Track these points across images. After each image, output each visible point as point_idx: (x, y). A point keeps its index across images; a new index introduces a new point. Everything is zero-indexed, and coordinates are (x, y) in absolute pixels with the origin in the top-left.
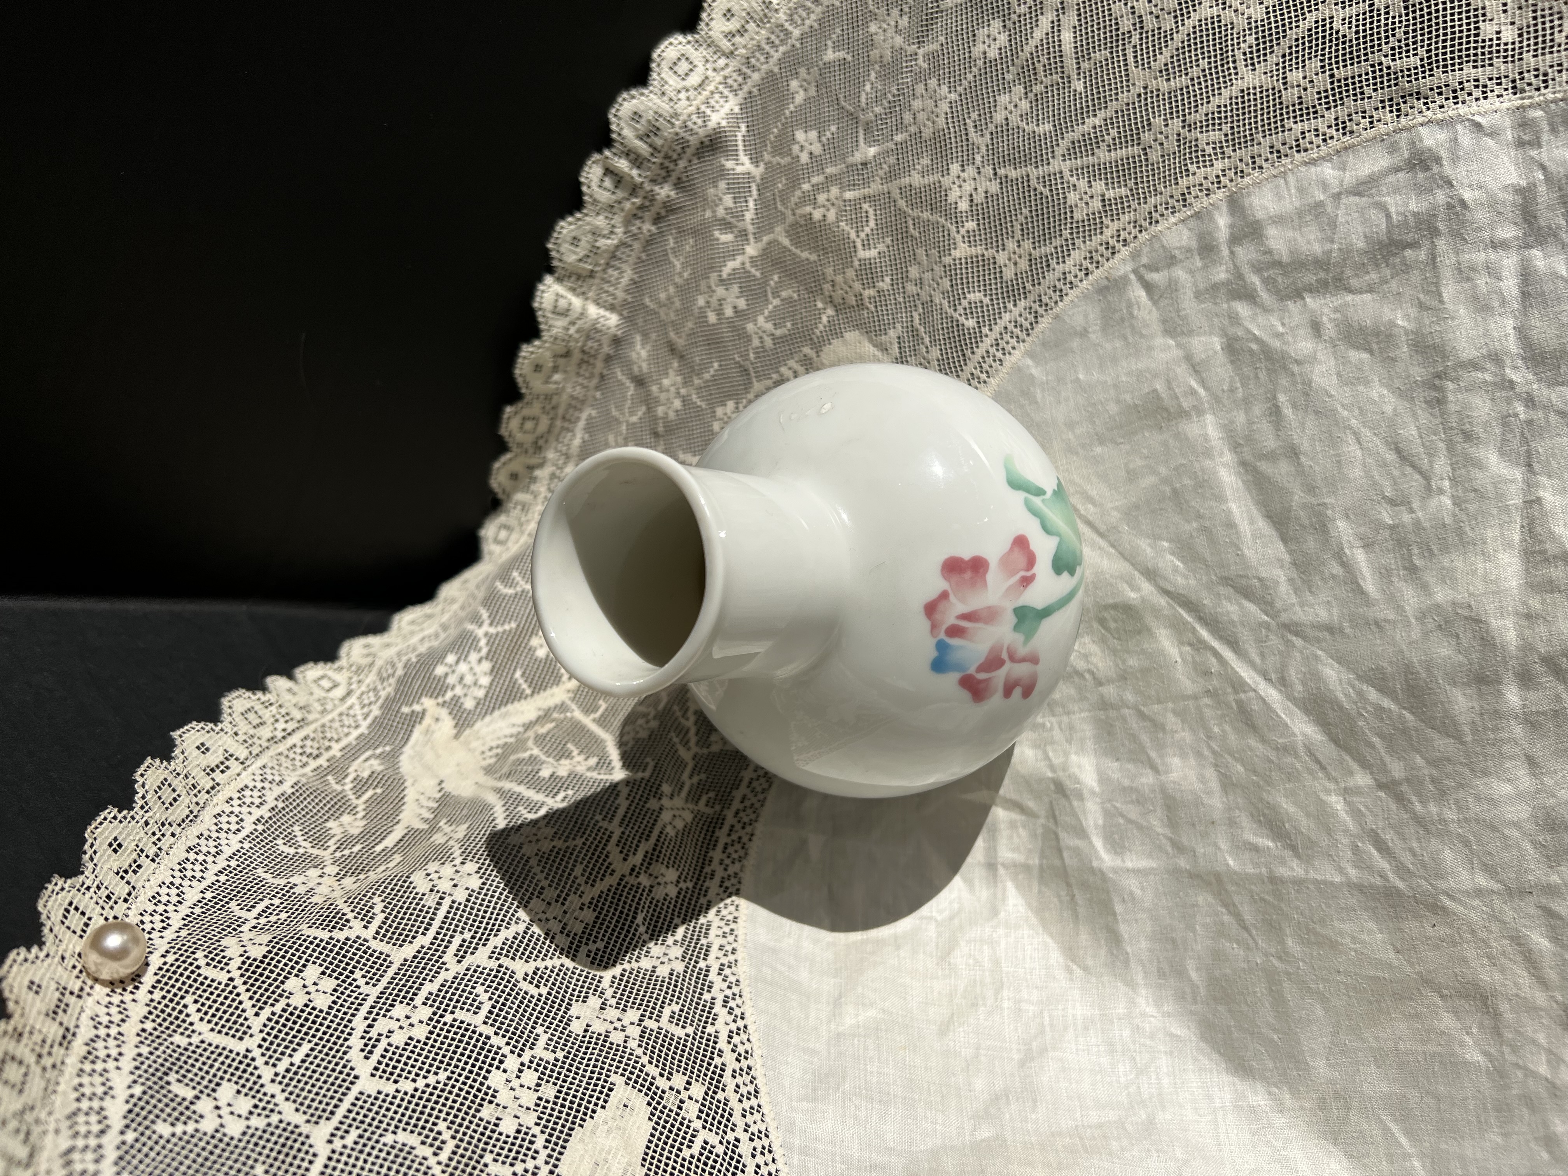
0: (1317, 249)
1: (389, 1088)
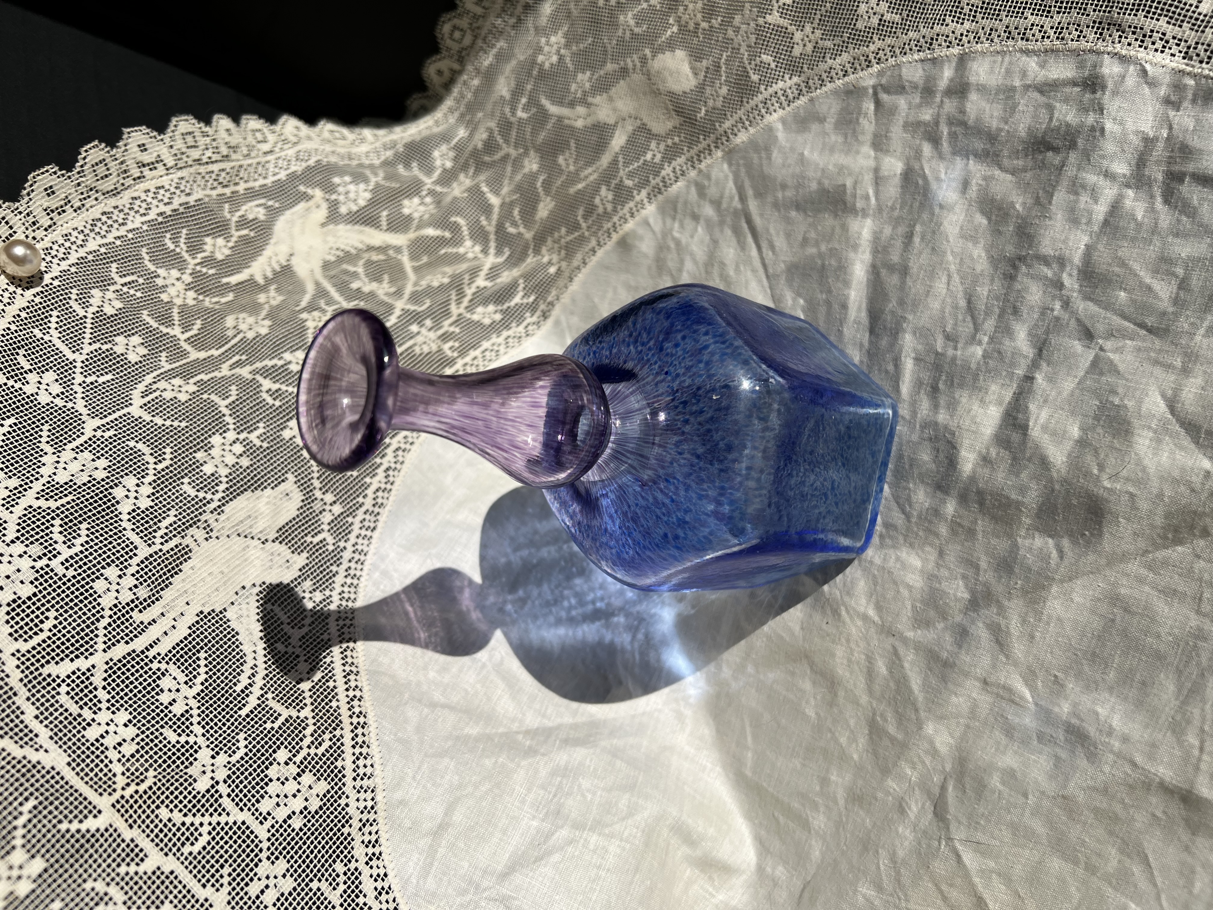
0: (995, 124)
1: (147, 418)
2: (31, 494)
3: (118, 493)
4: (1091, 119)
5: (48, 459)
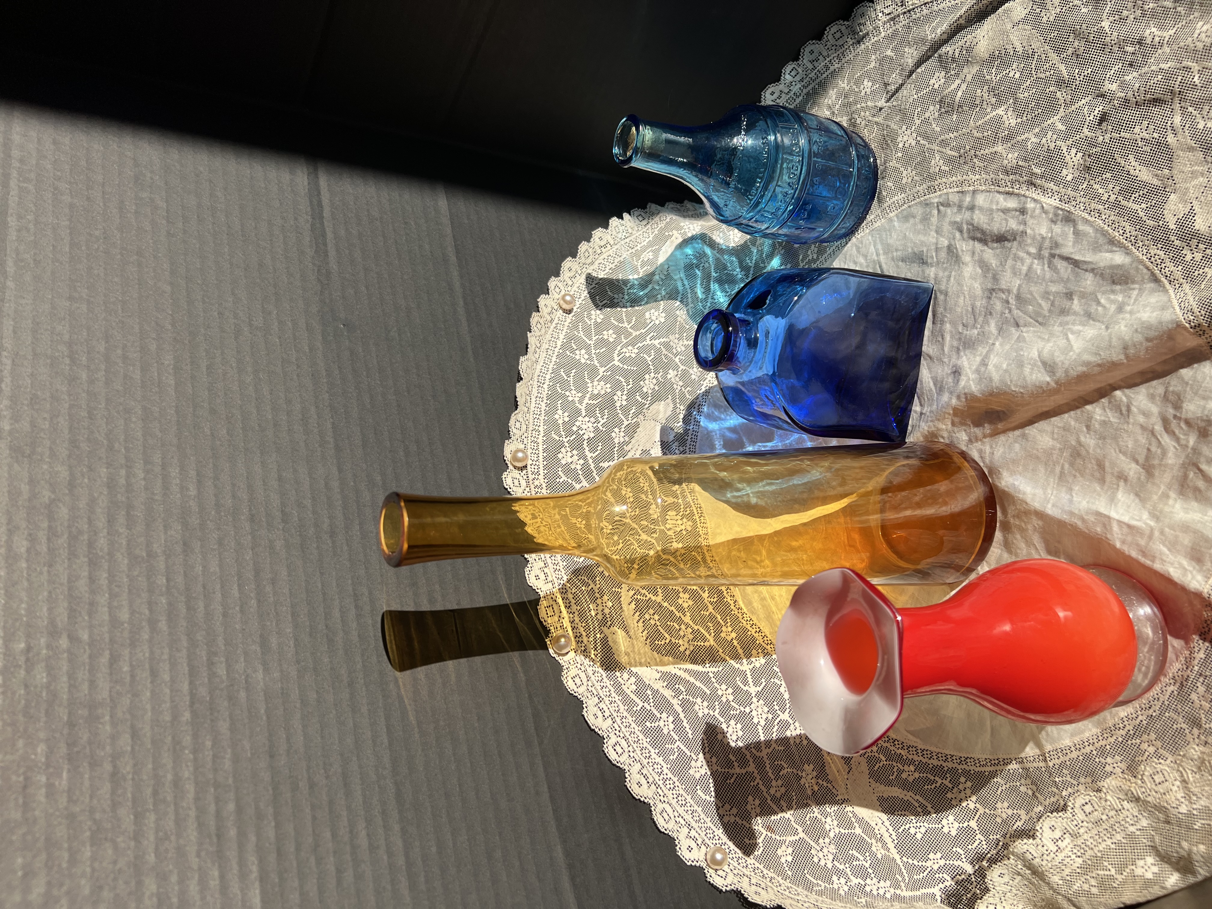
3: (615, 398)
4: (1021, 228)
5: (590, 385)
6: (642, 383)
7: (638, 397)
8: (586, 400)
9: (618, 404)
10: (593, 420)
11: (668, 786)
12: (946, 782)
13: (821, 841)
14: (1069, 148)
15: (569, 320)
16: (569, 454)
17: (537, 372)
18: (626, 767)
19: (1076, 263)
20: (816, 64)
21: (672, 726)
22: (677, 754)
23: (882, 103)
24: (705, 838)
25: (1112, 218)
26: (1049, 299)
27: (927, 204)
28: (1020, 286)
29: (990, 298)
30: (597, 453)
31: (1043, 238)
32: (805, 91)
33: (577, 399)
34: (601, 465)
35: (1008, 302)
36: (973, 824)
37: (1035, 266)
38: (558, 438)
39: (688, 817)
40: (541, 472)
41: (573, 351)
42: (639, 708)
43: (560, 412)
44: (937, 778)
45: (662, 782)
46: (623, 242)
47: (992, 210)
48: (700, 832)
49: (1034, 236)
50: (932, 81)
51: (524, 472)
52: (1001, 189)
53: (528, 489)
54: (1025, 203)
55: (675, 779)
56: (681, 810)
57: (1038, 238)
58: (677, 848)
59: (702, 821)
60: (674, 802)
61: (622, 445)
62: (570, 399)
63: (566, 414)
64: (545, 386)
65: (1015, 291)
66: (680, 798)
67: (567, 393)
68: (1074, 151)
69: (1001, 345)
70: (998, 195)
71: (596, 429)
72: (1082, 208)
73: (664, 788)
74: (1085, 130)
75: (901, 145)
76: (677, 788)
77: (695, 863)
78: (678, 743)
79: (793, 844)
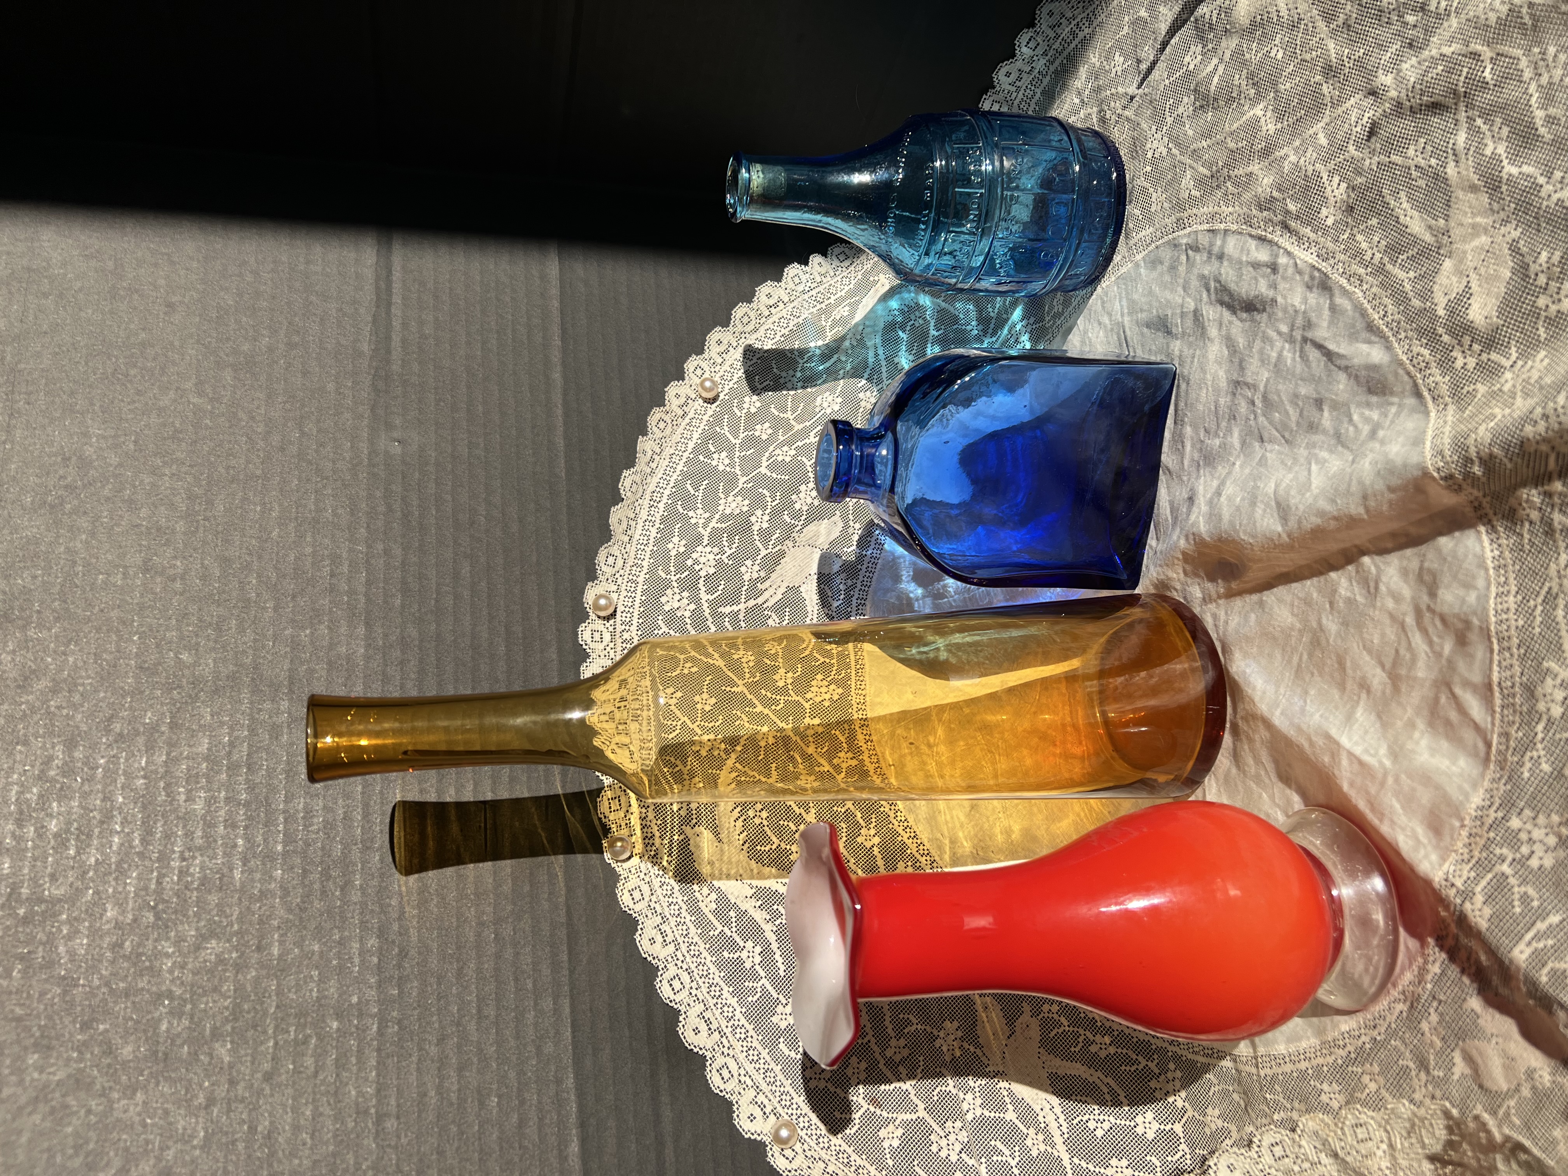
1: (769, 474)
2: (714, 520)
3: (753, 519)
5: (722, 502)
6: (794, 497)
7: (786, 517)
8: (713, 524)
9: (756, 528)
10: (716, 550)
11: (738, 1036)
12: (1152, 1065)
13: (949, 1124)
14: (1331, 174)
15: (710, 412)
16: (677, 597)
17: (652, 487)
18: (682, 1009)
19: (1329, 355)
20: (1059, 31)
21: (758, 959)
22: (759, 994)
23: (1132, 90)
24: (778, 1105)
25: (1374, 290)
26: (1298, 405)
27: (1175, 246)
28: (1268, 380)
29: (1234, 394)
30: (716, 594)
31: (1296, 311)
32: (1052, 68)
33: (702, 521)
34: (719, 610)
35: (1253, 403)
36: (1178, 1128)
37: (1285, 353)
38: (664, 576)
39: (758, 1078)
40: (635, 622)
41: (709, 455)
42: (716, 933)
43: (676, 540)
44: (1140, 1058)
45: (730, 1029)
46: (806, 296)
47: (1240, 262)
48: (771, 1097)
49: (1286, 308)
50: (1187, 59)
51: (612, 622)
52: (1254, 232)
53: (612, 645)
54: (1277, 256)
55: (750, 1027)
56: (750, 1068)
57: (1291, 310)
58: (735, 1115)
59: (778, 1083)
60: (742, 1057)
61: (753, 582)
62: (693, 521)
63: (683, 542)
64: (661, 506)
65: (1262, 388)
66: (751, 1052)
67: (691, 514)
68: (1336, 179)
69: (1241, 467)
70: (1250, 240)
71: (719, 563)
72: (1341, 270)
73: (731, 1038)
74: (1351, 148)
75: (1150, 155)
76: (749, 1039)
77: (756, 1136)
78: (764, 981)
79: (906, 1124)
